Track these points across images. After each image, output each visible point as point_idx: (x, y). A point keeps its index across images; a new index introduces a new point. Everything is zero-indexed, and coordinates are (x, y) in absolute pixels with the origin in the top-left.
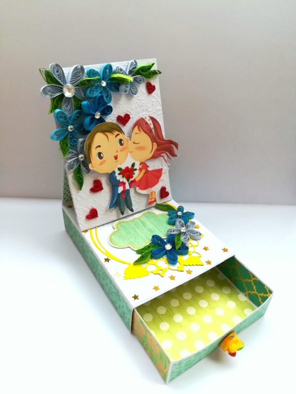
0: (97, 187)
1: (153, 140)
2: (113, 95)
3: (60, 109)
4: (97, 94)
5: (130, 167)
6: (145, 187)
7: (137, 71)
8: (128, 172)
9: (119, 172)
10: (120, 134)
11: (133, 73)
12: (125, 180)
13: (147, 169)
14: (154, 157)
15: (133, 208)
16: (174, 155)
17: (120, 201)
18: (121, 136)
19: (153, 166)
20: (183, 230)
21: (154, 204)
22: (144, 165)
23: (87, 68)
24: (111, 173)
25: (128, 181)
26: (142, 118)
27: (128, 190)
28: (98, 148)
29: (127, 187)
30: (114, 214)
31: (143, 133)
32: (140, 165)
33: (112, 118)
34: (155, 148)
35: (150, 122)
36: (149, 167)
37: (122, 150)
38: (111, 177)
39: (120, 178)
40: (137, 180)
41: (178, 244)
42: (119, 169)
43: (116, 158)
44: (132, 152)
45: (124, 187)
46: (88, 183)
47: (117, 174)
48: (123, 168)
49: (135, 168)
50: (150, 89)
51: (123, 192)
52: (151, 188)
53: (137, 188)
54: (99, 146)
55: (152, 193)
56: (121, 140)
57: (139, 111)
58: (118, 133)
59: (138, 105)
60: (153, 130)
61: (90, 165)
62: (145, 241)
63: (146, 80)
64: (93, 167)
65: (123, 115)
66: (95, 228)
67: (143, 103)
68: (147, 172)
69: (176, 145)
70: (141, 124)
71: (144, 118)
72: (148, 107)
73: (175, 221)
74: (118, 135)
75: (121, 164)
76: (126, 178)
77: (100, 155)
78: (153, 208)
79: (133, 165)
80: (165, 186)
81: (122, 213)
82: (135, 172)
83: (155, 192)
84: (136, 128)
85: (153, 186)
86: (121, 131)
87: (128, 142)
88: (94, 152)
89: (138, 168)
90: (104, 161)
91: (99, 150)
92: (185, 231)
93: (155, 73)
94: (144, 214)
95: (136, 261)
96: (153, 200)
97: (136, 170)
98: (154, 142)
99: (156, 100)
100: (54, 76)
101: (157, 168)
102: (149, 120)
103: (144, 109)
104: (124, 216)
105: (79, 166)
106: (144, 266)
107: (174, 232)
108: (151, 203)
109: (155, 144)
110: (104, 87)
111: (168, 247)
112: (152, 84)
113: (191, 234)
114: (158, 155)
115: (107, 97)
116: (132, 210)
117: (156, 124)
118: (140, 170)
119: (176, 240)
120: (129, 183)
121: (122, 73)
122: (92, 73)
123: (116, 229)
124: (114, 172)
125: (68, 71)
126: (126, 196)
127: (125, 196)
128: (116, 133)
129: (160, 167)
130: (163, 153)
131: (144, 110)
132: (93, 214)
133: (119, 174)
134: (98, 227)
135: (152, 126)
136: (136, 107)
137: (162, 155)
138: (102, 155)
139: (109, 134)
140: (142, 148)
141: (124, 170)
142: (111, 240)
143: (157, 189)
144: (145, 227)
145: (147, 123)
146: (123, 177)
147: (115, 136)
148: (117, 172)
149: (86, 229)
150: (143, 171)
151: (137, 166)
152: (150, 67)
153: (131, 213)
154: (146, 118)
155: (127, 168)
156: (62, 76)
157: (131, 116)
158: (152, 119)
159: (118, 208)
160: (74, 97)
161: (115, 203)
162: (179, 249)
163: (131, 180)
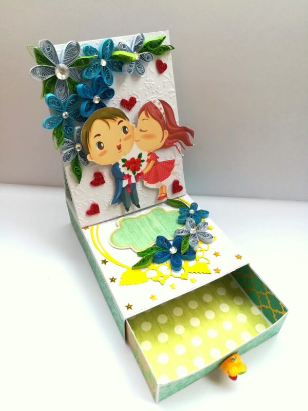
0: (98, 180)
1: (164, 127)
2: (116, 76)
3: (53, 93)
4: (95, 75)
5: (136, 158)
6: (154, 181)
7: (145, 47)
8: (134, 164)
9: (123, 164)
10: (124, 120)
11: (139, 50)
12: (130, 173)
13: (156, 161)
14: (165, 147)
15: (140, 203)
16: (189, 144)
17: (124, 196)
18: (125, 123)
19: (163, 157)
20: (193, 231)
21: (165, 199)
22: (153, 156)
23: (83, 44)
24: (114, 165)
25: (134, 173)
26: (150, 103)
27: (135, 184)
28: (97, 137)
29: (133, 180)
30: (118, 210)
31: (151, 119)
32: (148, 155)
33: (115, 102)
34: (166, 137)
35: (160, 106)
36: (158, 158)
37: (126, 139)
38: (114, 169)
39: (124, 170)
40: (145, 172)
41: (184, 247)
42: (124, 160)
43: (119, 148)
44: (139, 141)
45: (130, 181)
46: (88, 176)
47: (120, 166)
48: (128, 158)
49: (142, 159)
50: (161, 67)
51: (128, 186)
52: (161, 181)
53: (145, 182)
54: (99, 135)
55: (162, 187)
56: (124, 128)
57: (147, 93)
58: (121, 119)
59: (146, 87)
60: (164, 116)
61: (88, 157)
62: (148, 242)
63: (155, 58)
64: (92, 159)
65: (127, 99)
66: (97, 224)
67: (153, 85)
68: (156, 163)
69: (192, 133)
70: (149, 108)
71: (152, 102)
72: (158, 89)
73: (185, 221)
74: (122, 121)
75: (125, 156)
76: (131, 170)
77: (99, 145)
78: (164, 204)
79: (140, 156)
80: (179, 180)
81: (127, 209)
82: (142, 164)
83: (166, 187)
84: (143, 113)
85: (163, 180)
86: (125, 117)
87: (134, 129)
88: (93, 142)
89: (146, 159)
90: (105, 152)
91: (98, 139)
92: (195, 232)
93: (166, 49)
94: (152, 211)
95: (135, 266)
96: (163, 195)
97: (143, 161)
98: (165, 129)
99: (168, 80)
100: (44, 54)
101: (168, 159)
102: (159, 104)
103: (154, 91)
104: (129, 212)
105: (77, 157)
106: (144, 271)
107: (182, 232)
108: (160, 199)
109: (166, 131)
110: (104, 67)
111: (173, 250)
112: (163, 62)
113: (202, 236)
114: (170, 144)
115: (108, 78)
116: (138, 206)
117: (168, 109)
118: (149, 161)
119: (183, 243)
120: (135, 176)
121: (125, 50)
122: (89, 50)
123: (119, 227)
124: (117, 164)
125: (60, 49)
126: (132, 190)
127: (130, 191)
128: (119, 119)
129: (173, 158)
130: (175, 142)
131: (153, 93)
132: (94, 210)
133: (123, 166)
134: (100, 223)
135: (162, 111)
136: (144, 89)
137: (175, 144)
138: (102, 145)
139: (110, 122)
140: (150, 137)
141: (129, 161)
142: (112, 239)
143: (168, 182)
144: (152, 226)
145: (156, 108)
146: (128, 169)
147: (117, 123)
148: (121, 164)
149: (87, 225)
150: (152, 163)
151: (145, 157)
152: (160, 41)
153: (137, 209)
154: (155, 101)
155: (133, 159)
156: (54, 54)
157: (137, 100)
158: (163, 102)
159: (122, 203)
160: (69, 79)
161: (119, 197)
162: (185, 253)
163: (137, 172)
